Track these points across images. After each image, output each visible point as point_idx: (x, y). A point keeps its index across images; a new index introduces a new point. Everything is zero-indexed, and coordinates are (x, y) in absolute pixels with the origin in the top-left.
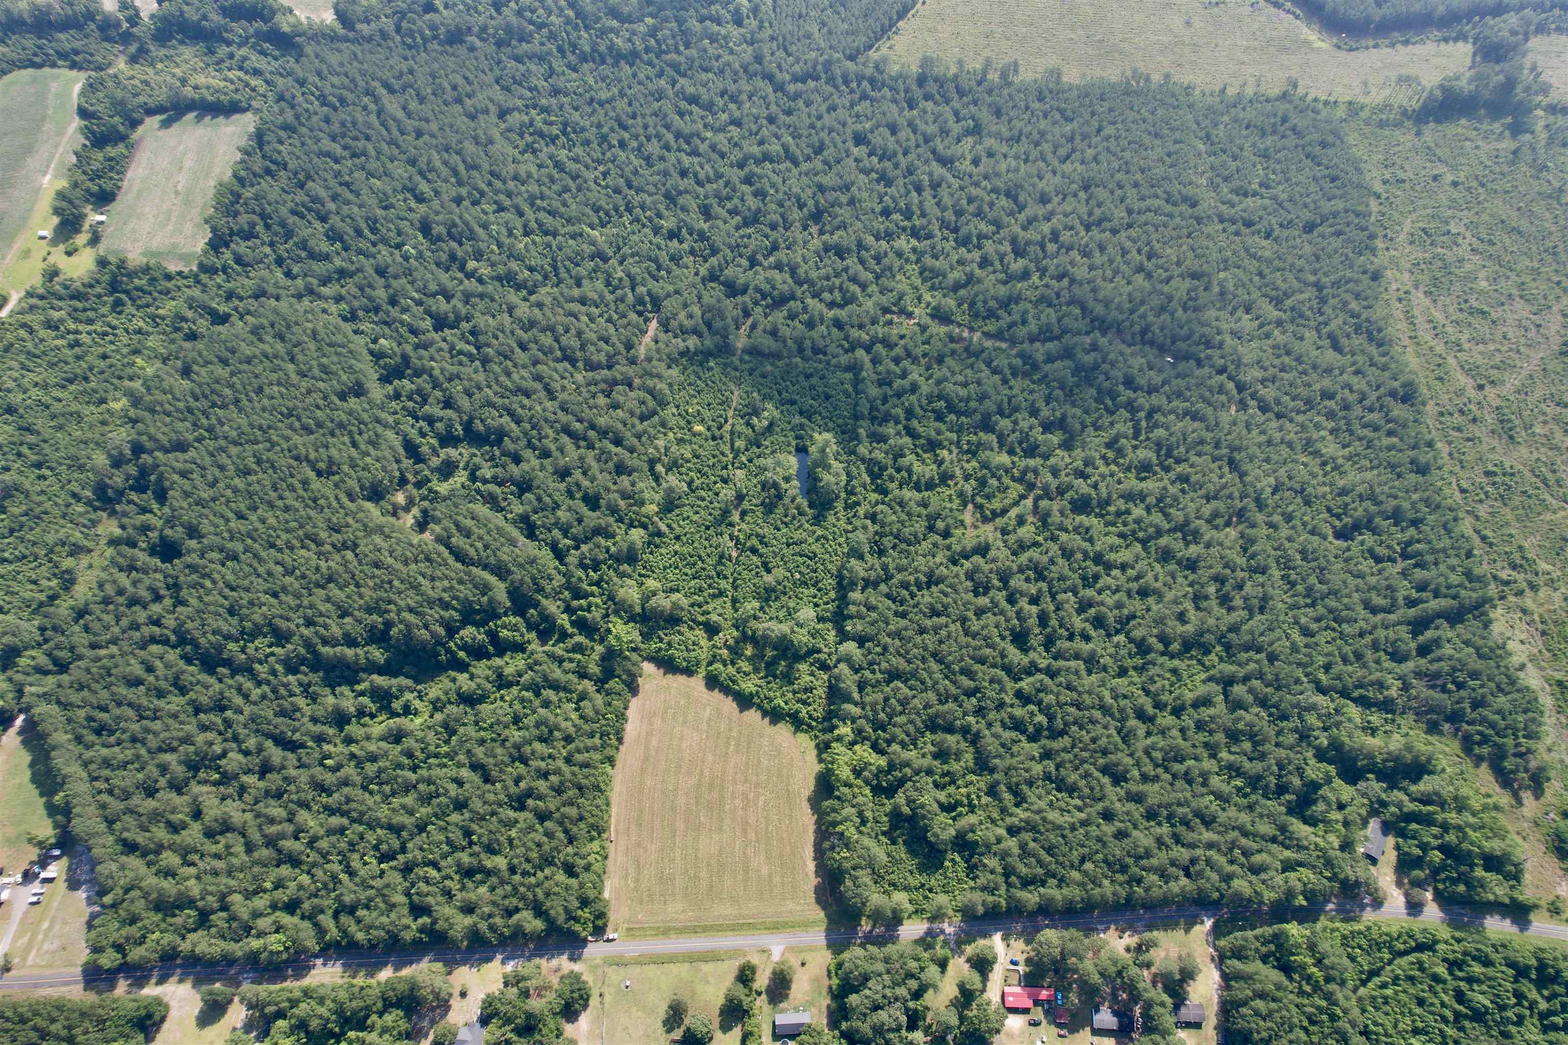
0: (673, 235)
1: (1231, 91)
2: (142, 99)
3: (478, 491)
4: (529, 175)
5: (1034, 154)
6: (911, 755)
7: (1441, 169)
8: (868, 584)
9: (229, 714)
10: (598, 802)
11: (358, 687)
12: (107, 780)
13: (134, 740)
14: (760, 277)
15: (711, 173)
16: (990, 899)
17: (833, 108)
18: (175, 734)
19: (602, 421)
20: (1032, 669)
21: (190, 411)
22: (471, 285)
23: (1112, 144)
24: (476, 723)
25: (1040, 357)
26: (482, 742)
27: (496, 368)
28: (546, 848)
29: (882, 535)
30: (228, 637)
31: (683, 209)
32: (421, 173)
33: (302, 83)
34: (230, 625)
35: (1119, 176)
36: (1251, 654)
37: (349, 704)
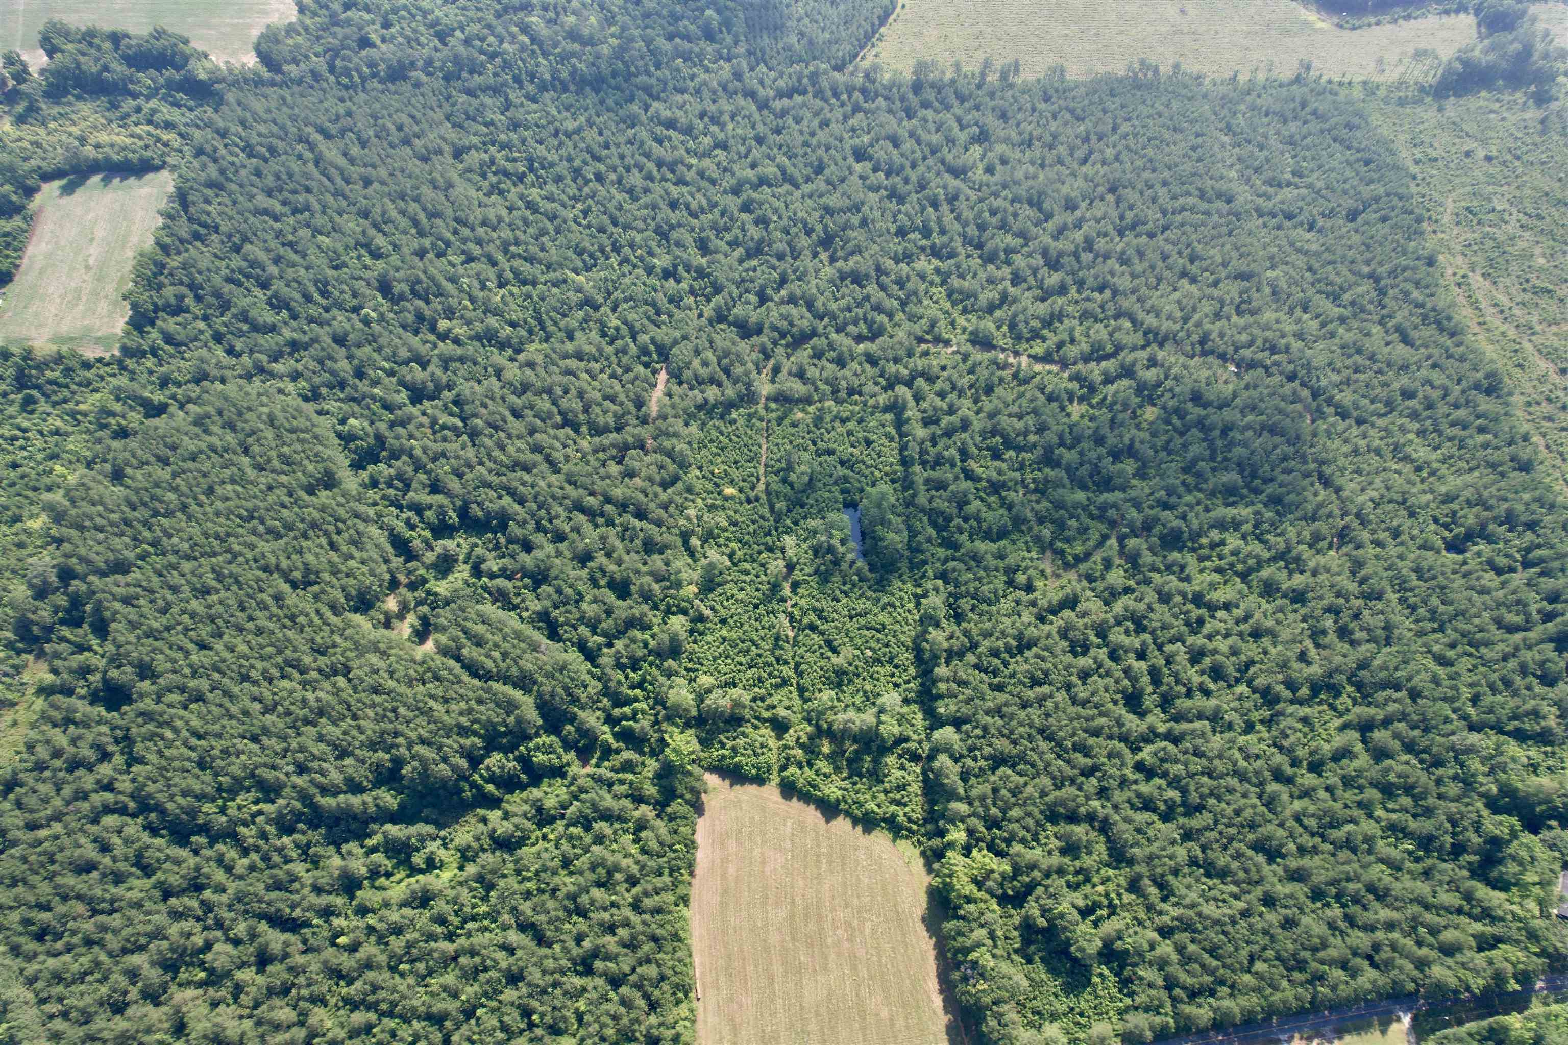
0: (667, 274)
1: (1243, 78)
2: (33, 163)
3: (485, 588)
4: (500, 220)
5: (1050, 158)
6: (1035, 854)
7: (1470, 145)
8: (952, 655)
9: (207, 894)
10: (679, 954)
11: (369, 842)
12: (60, 1000)
13: (89, 942)
14: (774, 314)
15: (704, 202)
16: (1158, 1019)
17: (825, 124)
18: (141, 928)
19: (618, 492)
20: (1151, 736)
21: (127, 522)
22: (447, 348)
23: (1131, 142)
24: (518, 872)
25: (1097, 377)
26: (528, 895)
27: (488, 442)
28: (625, 1021)
29: (957, 597)
30: (202, 797)
31: (678, 244)
32: (376, 226)
33: (223, 134)
34: (202, 782)
35: (1147, 175)
36: (1389, 692)
37: (359, 866)
